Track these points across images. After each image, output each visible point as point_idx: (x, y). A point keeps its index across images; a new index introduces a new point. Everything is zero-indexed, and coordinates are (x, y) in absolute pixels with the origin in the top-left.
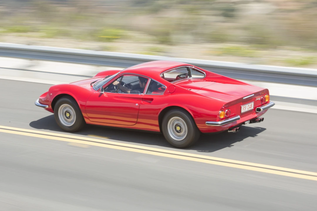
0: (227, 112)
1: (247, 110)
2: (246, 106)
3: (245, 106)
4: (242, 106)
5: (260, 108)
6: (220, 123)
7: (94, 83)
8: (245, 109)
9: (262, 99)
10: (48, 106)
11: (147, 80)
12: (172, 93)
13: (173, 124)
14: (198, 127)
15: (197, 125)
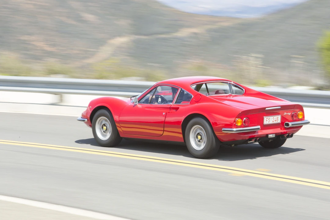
0: (245, 120)
1: (271, 122)
2: (270, 118)
3: (268, 118)
4: (264, 117)
5: (289, 123)
6: (235, 129)
7: (134, 97)
8: (269, 121)
9: (293, 114)
10: (87, 120)
11: (178, 89)
12: (197, 102)
13: (195, 133)
14: (216, 134)
15: (215, 132)
